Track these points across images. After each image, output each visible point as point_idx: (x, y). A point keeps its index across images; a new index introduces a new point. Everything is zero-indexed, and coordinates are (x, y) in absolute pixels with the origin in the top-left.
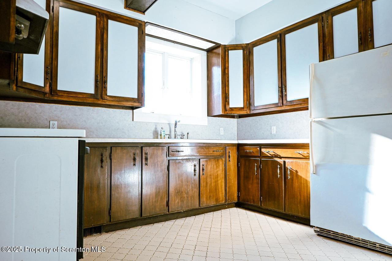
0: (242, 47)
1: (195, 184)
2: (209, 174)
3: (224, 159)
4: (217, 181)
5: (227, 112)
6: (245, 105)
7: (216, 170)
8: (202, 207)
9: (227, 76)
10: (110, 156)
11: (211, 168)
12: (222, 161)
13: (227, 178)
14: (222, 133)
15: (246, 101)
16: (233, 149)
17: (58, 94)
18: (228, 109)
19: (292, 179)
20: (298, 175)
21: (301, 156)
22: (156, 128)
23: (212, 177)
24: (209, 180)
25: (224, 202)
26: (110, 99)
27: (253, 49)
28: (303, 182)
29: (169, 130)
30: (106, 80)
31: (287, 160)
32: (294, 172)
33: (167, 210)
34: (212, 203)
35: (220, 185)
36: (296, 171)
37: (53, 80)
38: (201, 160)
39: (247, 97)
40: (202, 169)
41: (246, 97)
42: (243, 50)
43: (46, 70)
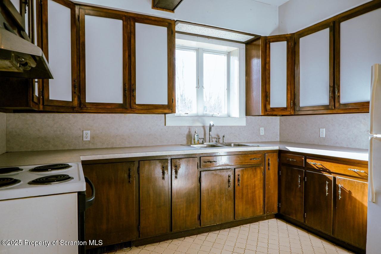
0: (286, 38)
1: (229, 196)
2: (245, 184)
3: (262, 167)
4: (255, 191)
5: (268, 112)
6: (288, 105)
7: (253, 181)
8: (237, 220)
9: (268, 72)
10: (138, 171)
11: (248, 178)
12: (261, 169)
13: (266, 188)
14: (262, 132)
15: (289, 101)
16: (273, 156)
17: (87, 107)
18: (268, 110)
19: (344, 199)
20: (352, 197)
21: (357, 175)
22: (189, 132)
23: (249, 187)
24: (245, 191)
25: (262, 214)
26: (139, 108)
27: (299, 39)
28: (357, 206)
29: (203, 133)
30: (134, 89)
31: (338, 177)
32: (347, 193)
33: (199, 224)
34: (249, 216)
35: (257, 196)
36: (350, 192)
37: (81, 93)
38: (236, 170)
39: (291, 95)
40: (237, 179)
41: (289, 95)
42: (287, 41)
43: (73, 84)
